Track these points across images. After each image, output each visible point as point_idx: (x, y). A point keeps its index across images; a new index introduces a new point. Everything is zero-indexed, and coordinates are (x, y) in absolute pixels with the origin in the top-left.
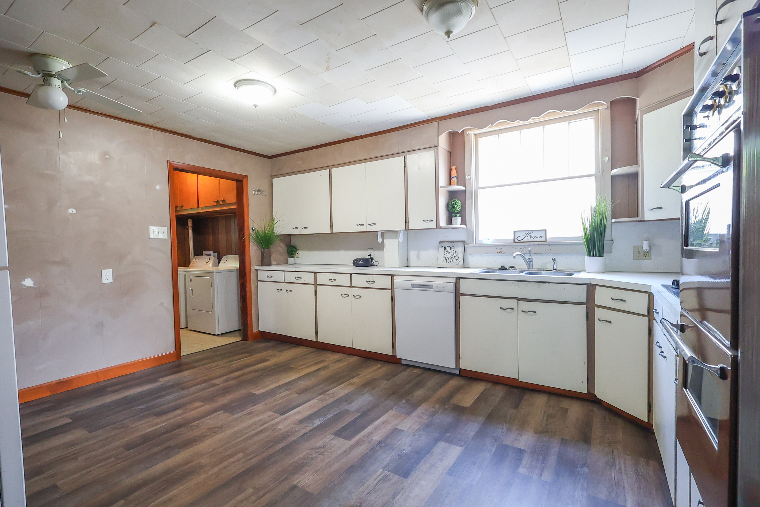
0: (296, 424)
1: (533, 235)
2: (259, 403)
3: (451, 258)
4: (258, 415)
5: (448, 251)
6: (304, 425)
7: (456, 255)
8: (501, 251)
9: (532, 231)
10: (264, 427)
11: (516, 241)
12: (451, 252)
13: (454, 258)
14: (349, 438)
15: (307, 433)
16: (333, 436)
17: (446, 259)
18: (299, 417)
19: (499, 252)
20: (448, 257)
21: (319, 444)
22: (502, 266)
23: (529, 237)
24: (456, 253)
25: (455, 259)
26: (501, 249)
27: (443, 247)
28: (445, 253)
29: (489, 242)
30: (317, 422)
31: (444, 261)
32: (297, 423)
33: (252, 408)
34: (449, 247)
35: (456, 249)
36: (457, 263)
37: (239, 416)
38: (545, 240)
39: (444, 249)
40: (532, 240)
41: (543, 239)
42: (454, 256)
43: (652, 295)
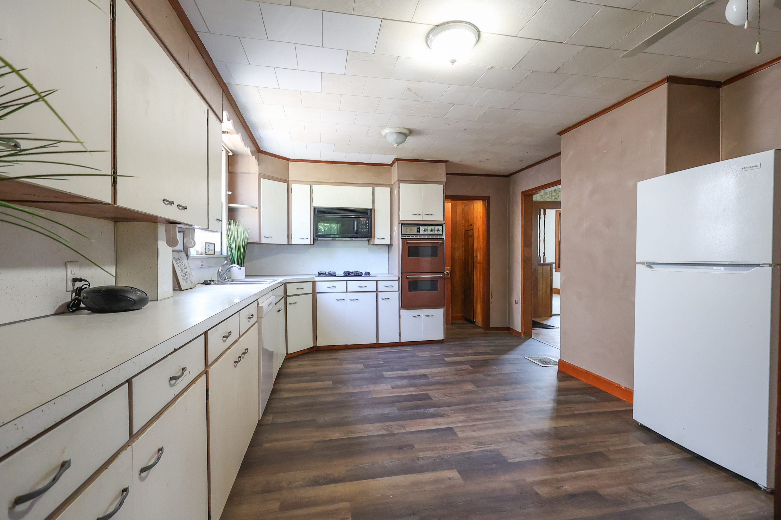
0: (448, 416)
1: (210, 247)
2: (463, 454)
4: (473, 438)
5: (180, 265)
6: (443, 412)
8: (203, 264)
10: (474, 423)
11: (205, 253)
12: (183, 266)
13: (187, 274)
14: (427, 394)
15: (447, 407)
16: (433, 399)
17: (183, 276)
18: (440, 420)
19: (202, 266)
20: (183, 273)
21: (447, 398)
22: (204, 281)
23: (209, 250)
24: (186, 268)
26: (202, 262)
27: (175, 259)
28: (179, 269)
29: (195, 254)
30: (431, 410)
31: (183, 280)
32: (445, 416)
33: (475, 450)
34: (178, 258)
35: (183, 261)
37: (492, 445)
38: (214, 253)
39: (176, 261)
40: (210, 253)
42: (186, 271)
43: (315, 282)
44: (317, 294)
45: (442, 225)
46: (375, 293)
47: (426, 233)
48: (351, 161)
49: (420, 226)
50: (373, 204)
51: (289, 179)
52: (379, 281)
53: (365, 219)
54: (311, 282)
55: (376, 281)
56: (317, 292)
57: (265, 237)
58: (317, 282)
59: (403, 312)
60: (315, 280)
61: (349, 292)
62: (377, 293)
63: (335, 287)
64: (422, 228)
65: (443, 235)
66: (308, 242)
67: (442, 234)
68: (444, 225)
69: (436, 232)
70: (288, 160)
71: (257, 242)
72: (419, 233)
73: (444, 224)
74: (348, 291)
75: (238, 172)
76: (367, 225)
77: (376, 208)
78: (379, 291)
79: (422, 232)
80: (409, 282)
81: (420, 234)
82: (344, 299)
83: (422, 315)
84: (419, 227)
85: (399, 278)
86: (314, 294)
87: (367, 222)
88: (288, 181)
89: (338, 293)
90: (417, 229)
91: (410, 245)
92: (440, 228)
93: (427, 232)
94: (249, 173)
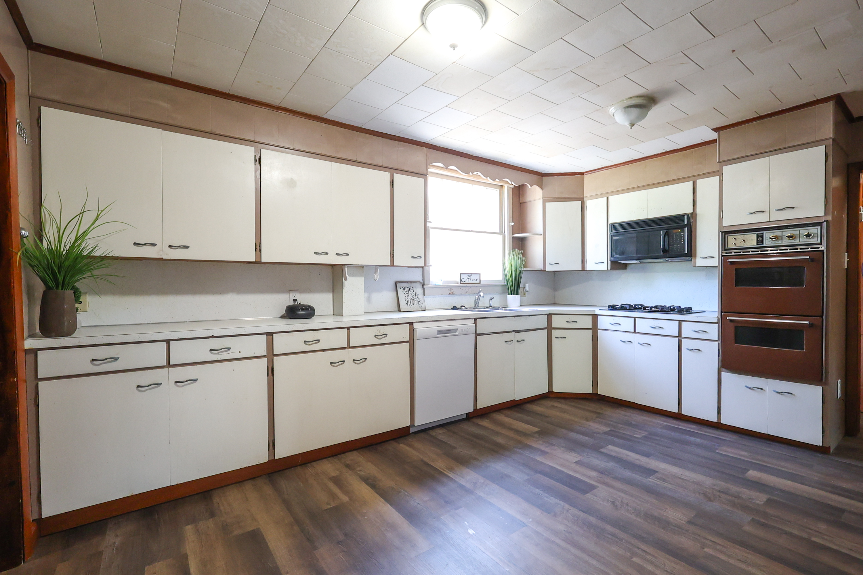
1: (472, 277)
3: (413, 300)
5: (408, 292)
7: (417, 296)
8: (452, 292)
9: (472, 274)
11: (461, 282)
12: (412, 294)
13: (415, 300)
17: (408, 301)
19: (451, 293)
20: (409, 299)
22: (454, 306)
23: (469, 279)
24: (416, 295)
25: (417, 301)
26: (452, 290)
27: (402, 288)
28: (405, 295)
29: (441, 283)
31: (407, 304)
34: (408, 287)
35: (414, 289)
36: (420, 305)
38: (479, 282)
39: (403, 290)
40: (471, 282)
41: (478, 281)
42: (415, 298)
43: (597, 315)
44: (599, 331)
45: (820, 224)
46: (677, 339)
47: (777, 242)
48: (657, 153)
49: (765, 232)
50: (693, 206)
51: (584, 195)
52: (683, 322)
53: (680, 230)
54: (591, 316)
55: (678, 322)
56: (599, 328)
57: (550, 264)
58: (599, 316)
59: (725, 375)
60: (596, 314)
61: (639, 333)
62: (679, 340)
63: (620, 324)
64: (768, 235)
65: (822, 244)
66: (604, 267)
67: (819, 241)
68: (824, 224)
69: (805, 240)
70: (582, 174)
71: (542, 269)
72: (763, 244)
73: (823, 222)
74: (636, 332)
75: (527, 201)
76: (682, 239)
77: (698, 211)
78: (683, 336)
79: (767, 242)
80: (736, 328)
81: (765, 245)
82: (631, 342)
83: (767, 388)
84: (763, 234)
85: (718, 319)
86: (595, 329)
87: (682, 235)
88: (584, 198)
89: (624, 333)
90: (758, 237)
91: (738, 267)
92: (816, 230)
93: (780, 242)
94: (535, 200)
